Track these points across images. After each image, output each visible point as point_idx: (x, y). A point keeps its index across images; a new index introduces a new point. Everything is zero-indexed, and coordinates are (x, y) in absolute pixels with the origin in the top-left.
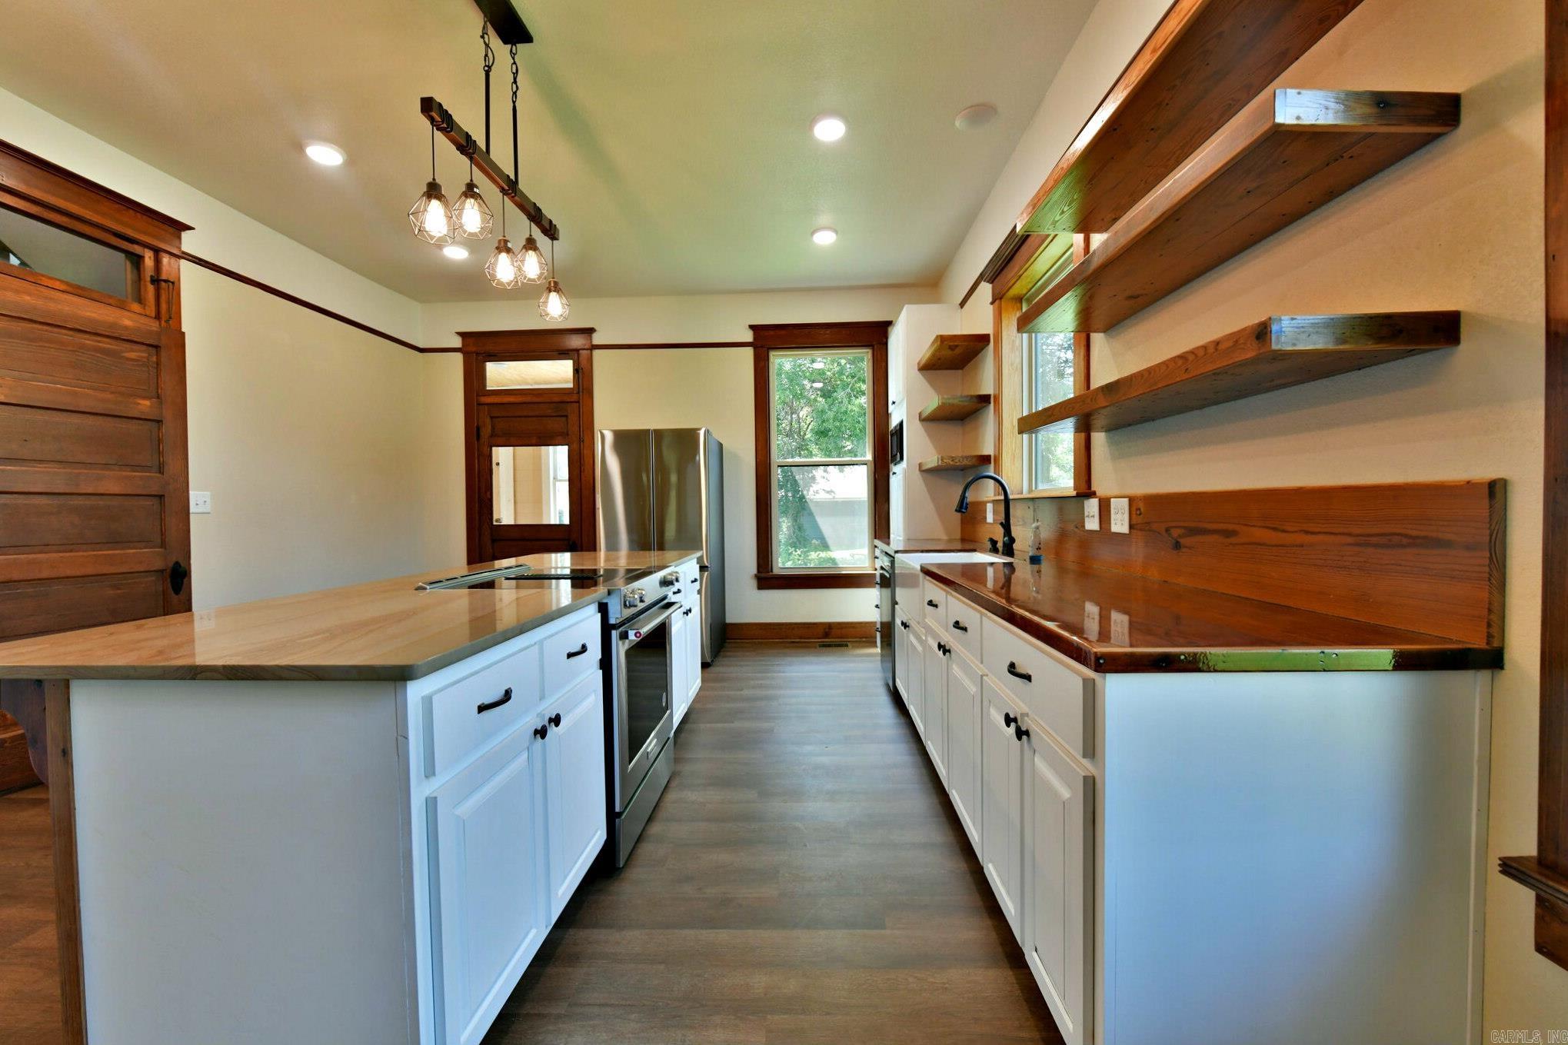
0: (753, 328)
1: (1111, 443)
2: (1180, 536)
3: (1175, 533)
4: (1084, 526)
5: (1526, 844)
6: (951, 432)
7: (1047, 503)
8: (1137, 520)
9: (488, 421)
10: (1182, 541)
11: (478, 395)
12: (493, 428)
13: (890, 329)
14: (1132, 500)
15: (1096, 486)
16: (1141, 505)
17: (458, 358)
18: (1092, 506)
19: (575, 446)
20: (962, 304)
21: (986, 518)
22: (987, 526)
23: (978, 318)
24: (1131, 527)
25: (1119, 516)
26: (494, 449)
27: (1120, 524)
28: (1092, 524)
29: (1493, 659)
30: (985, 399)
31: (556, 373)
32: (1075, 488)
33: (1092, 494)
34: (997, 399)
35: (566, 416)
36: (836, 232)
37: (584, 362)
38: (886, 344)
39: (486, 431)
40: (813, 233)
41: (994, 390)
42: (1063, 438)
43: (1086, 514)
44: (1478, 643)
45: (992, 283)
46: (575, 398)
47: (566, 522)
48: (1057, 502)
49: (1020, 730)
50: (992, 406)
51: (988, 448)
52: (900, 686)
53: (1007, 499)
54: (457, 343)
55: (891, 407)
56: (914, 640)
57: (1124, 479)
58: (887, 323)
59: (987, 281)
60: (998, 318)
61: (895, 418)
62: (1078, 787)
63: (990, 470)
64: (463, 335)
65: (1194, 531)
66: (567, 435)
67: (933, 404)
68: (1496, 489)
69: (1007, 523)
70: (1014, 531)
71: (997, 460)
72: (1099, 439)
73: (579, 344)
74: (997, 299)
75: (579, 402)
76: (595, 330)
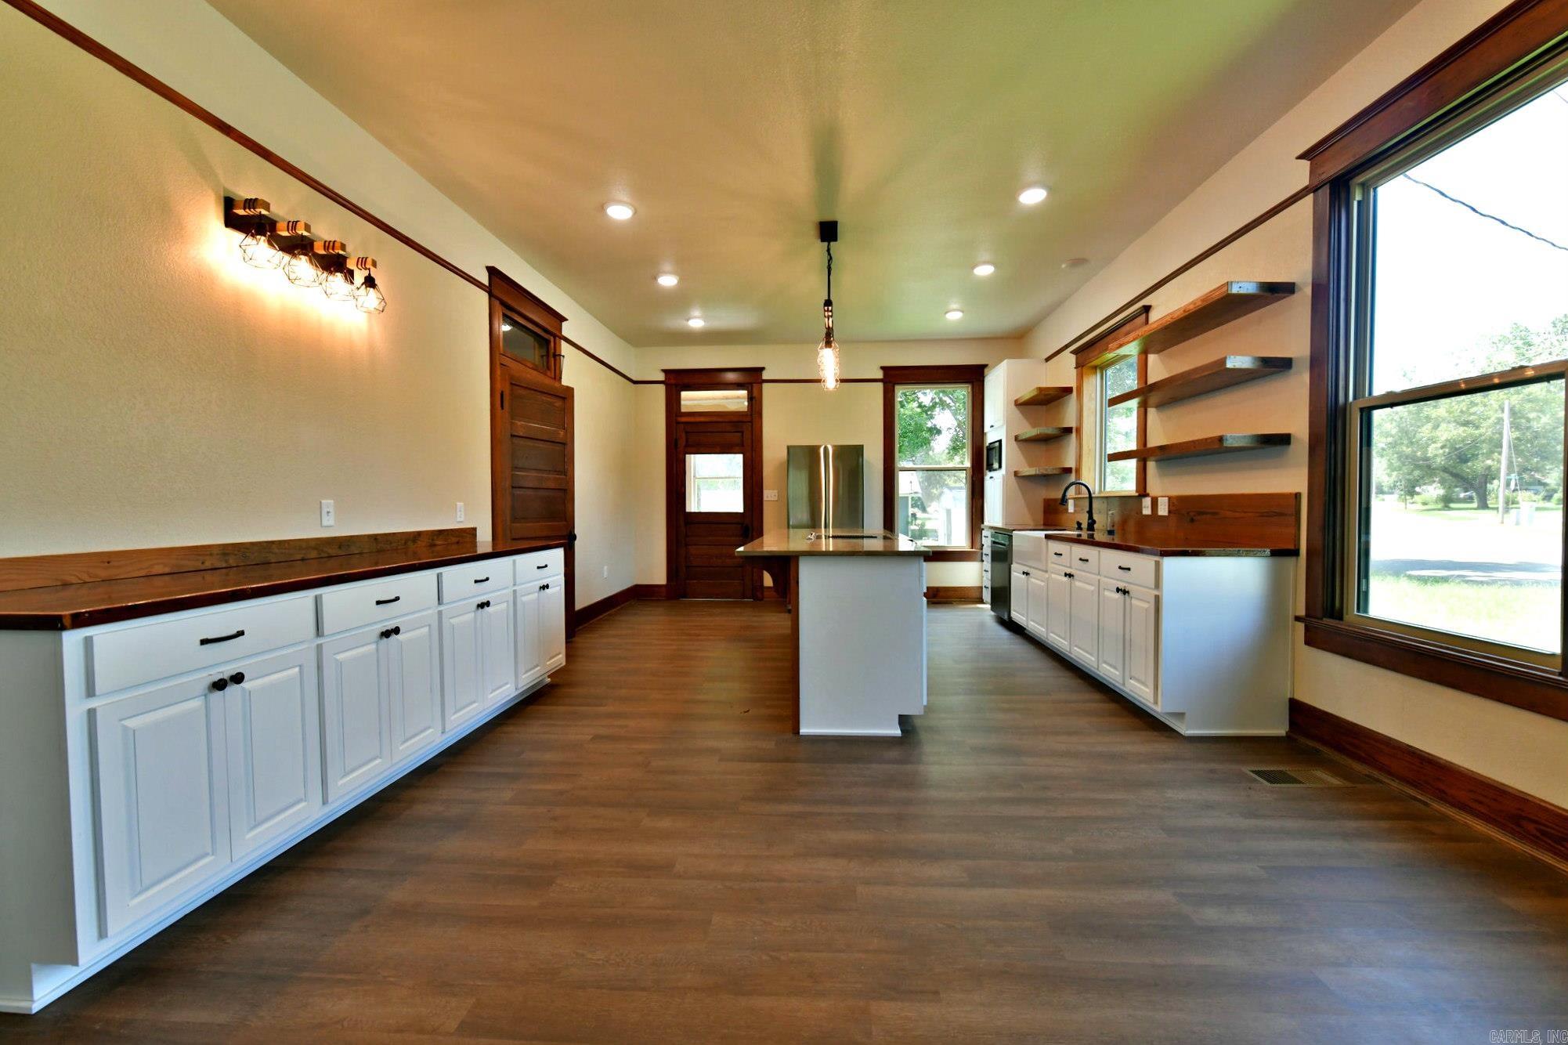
0: (883, 368)
1: (1159, 467)
2: (1195, 516)
3: (1192, 514)
4: (1141, 513)
5: (1302, 612)
6: (1039, 450)
7: (1117, 499)
8: (1172, 508)
9: (684, 435)
10: (1194, 518)
11: (676, 416)
12: (687, 441)
13: (986, 370)
14: (1170, 498)
15: (1149, 490)
16: (1175, 501)
17: (662, 388)
18: (1147, 502)
19: (748, 454)
20: (1048, 359)
21: (1067, 509)
22: (1068, 515)
23: (1064, 372)
24: (1169, 512)
25: (1163, 507)
26: (687, 456)
27: (1163, 511)
28: (1147, 511)
29: (1295, 553)
30: (1069, 430)
31: (734, 400)
32: (1137, 491)
33: (1147, 495)
34: (1079, 430)
35: (743, 432)
36: (963, 312)
37: (755, 394)
38: (983, 381)
39: (682, 443)
40: (946, 313)
41: (1076, 423)
42: (1131, 464)
43: (1143, 505)
44: (1292, 547)
45: (1076, 354)
46: (749, 419)
47: (741, 510)
48: (1124, 499)
49: (1125, 592)
50: (1074, 435)
51: (1070, 463)
52: (1017, 616)
53: (1090, 498)
54: (661, 377)
55: (987, 429)
56: (1035, 581)
57: (1166, 487)
58: (984, 366)
59: (1071, 352)
60: (1080, 379)
61: (991, 437)
62: (1152, 601)
63: (1072, 478)
64: (666, 372)
65: (1200, 513)
66: (743, 446)
67: (1030, 431)
68: (1298, 496)
69: (1090, 512)
70: (1095, 517)
71: (1078, 471)
72: (1151, 466)
73: (751, 379)
74: (1079, 365)
75: (751, 422)
76: (763, 369)
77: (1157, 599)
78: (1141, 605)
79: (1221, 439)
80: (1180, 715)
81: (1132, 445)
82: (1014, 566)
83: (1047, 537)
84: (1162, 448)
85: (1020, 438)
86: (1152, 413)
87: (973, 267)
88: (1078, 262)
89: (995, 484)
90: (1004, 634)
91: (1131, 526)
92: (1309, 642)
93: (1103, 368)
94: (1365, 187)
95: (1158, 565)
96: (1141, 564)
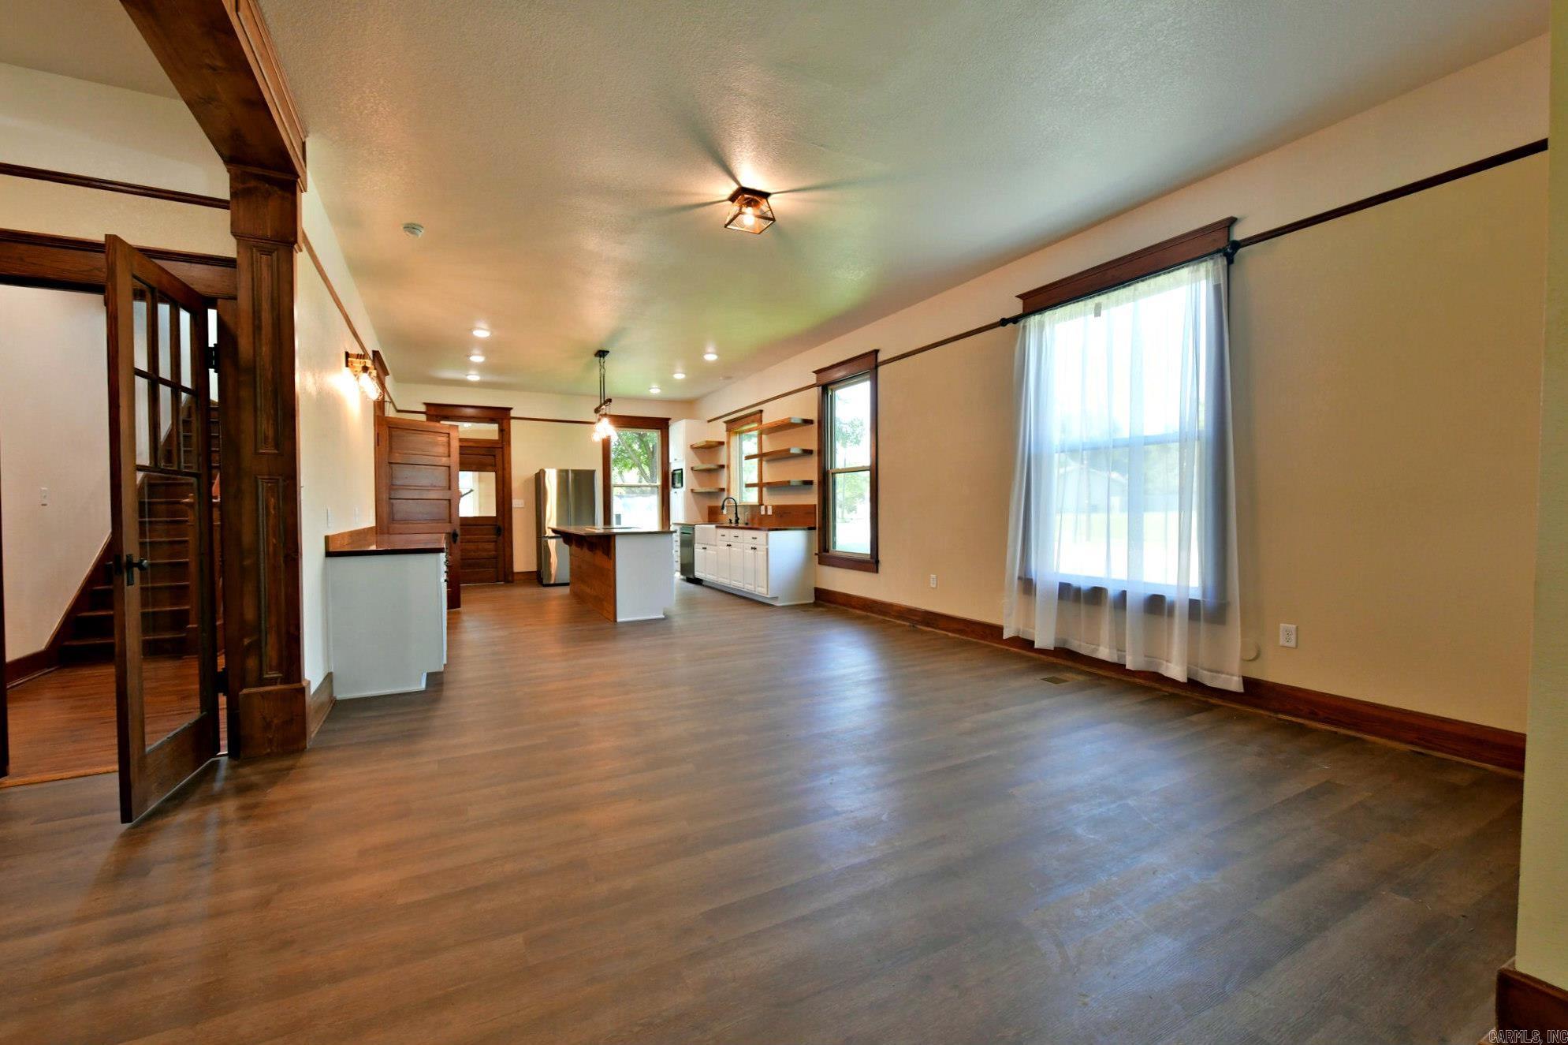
1: (768, 492)
3: (782, 512)
4: (761, 512)
5: (817, 552)
6: (705, 477)
7: (749, 507)
10: (783, 514)
13: (670, 422)
14: (773, 506)
15: (764, 503)
16: (775, 508)
18: (763, 508)
19: (500, 472)
20: (709, 421)
21: (723, 512)
22: (723, 515)
23: (719, 432)
24: (772, 512)
25: (770, 510)
27: (770, 512)
28: (763, 513)
29: (815, 528)
30: (722, 467)
31: (488, 431)
32: (758, 503)
33: (763, 505)
34: (728, 467)
35: (494, 456)
36: (660, 389)
37: (505, 427)
38: (668, 429)
40: (650, 389)
41: (726, 462)
42: (755, 490)
44: (813, 526)
46: (500, 446)
47: (494, 515)
48: (752, 507)
49: (755, 549)
50: (726, 469)
51: (724, 485)
52: (698, 574)
53: (736, 506)
54: (423, 408)
55: (671, 460)
56: (710, 551)
57: (772, 501)
58: (668, 419)
59: (725, 422)
60: (729, 437)
61: (674, 466)
62: (765, 550)
63: (725, 495)
64: (428, 405)
65: (785, 513)
66: (495, 466)
67: (700, 466)
68: (815, 505)
69: (736, 514)
70: (739, 516)
71: (728, 490)
72: (764, 489)
73: (500, 416)
74: (728, 430)
75: (502, 448)
76: (511, 409)
77: (767, 549)
78: (761, 553)
79: (789, 482)
80: (776, 598)
81: (755, 481)
82: (696, 545)
83: (717, 527)
84: (768, 483)
85: (696, 469)
86: (764, 463)
87: (674, 373)
88: (729, 378)
89: (678, 497)
90: (691, 586)
91: (756, 520)
92: (819, 563)
93: (741, 433)
94: (832, 390)
95: (767, 535)
96: (760, 535)
